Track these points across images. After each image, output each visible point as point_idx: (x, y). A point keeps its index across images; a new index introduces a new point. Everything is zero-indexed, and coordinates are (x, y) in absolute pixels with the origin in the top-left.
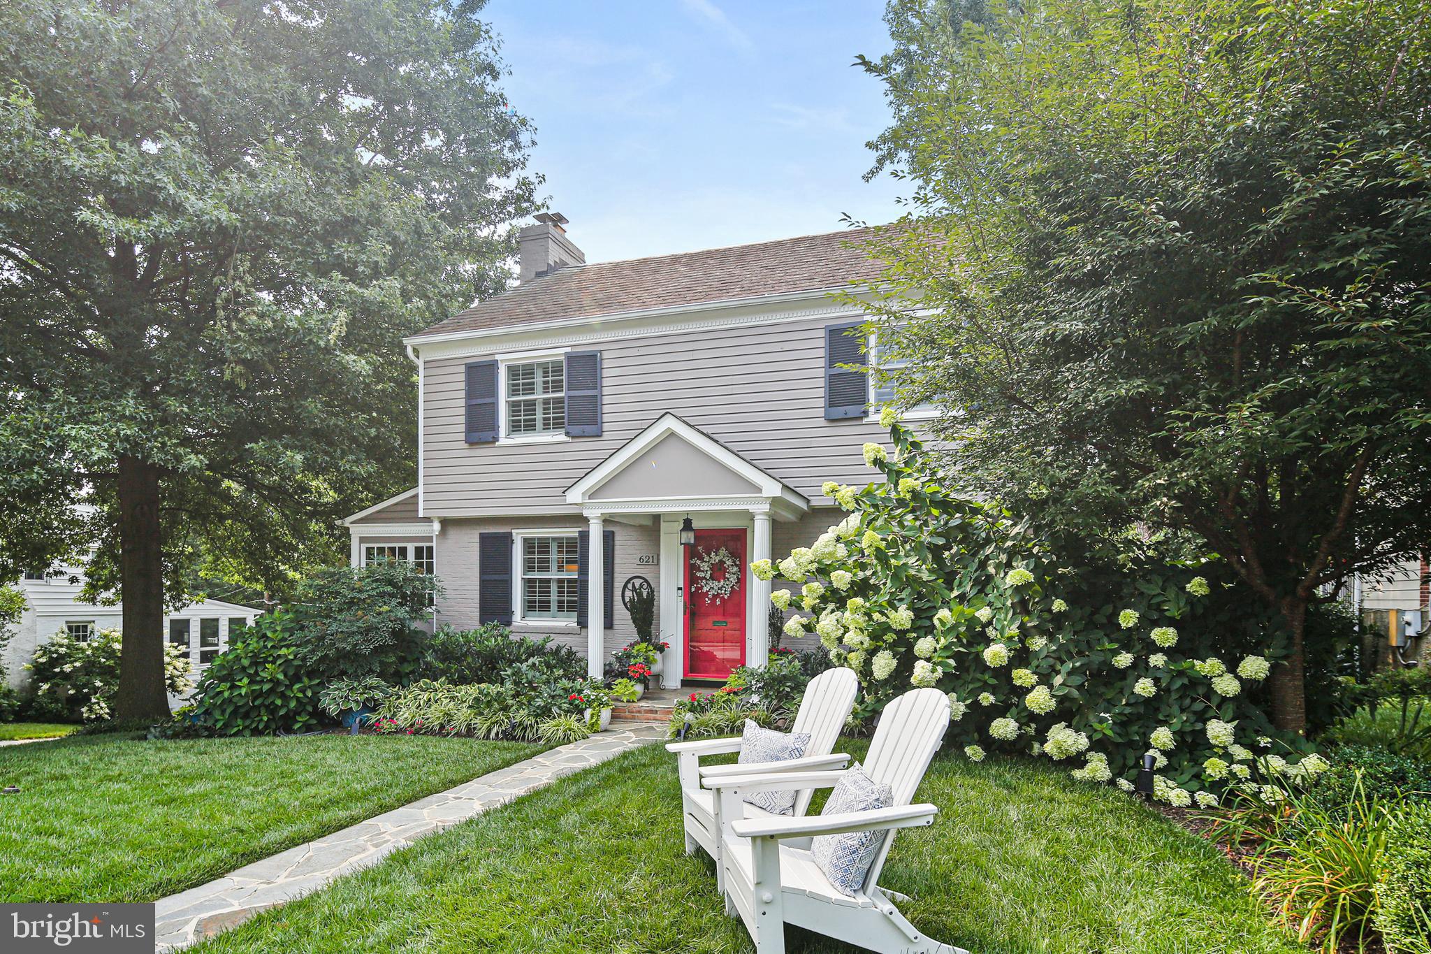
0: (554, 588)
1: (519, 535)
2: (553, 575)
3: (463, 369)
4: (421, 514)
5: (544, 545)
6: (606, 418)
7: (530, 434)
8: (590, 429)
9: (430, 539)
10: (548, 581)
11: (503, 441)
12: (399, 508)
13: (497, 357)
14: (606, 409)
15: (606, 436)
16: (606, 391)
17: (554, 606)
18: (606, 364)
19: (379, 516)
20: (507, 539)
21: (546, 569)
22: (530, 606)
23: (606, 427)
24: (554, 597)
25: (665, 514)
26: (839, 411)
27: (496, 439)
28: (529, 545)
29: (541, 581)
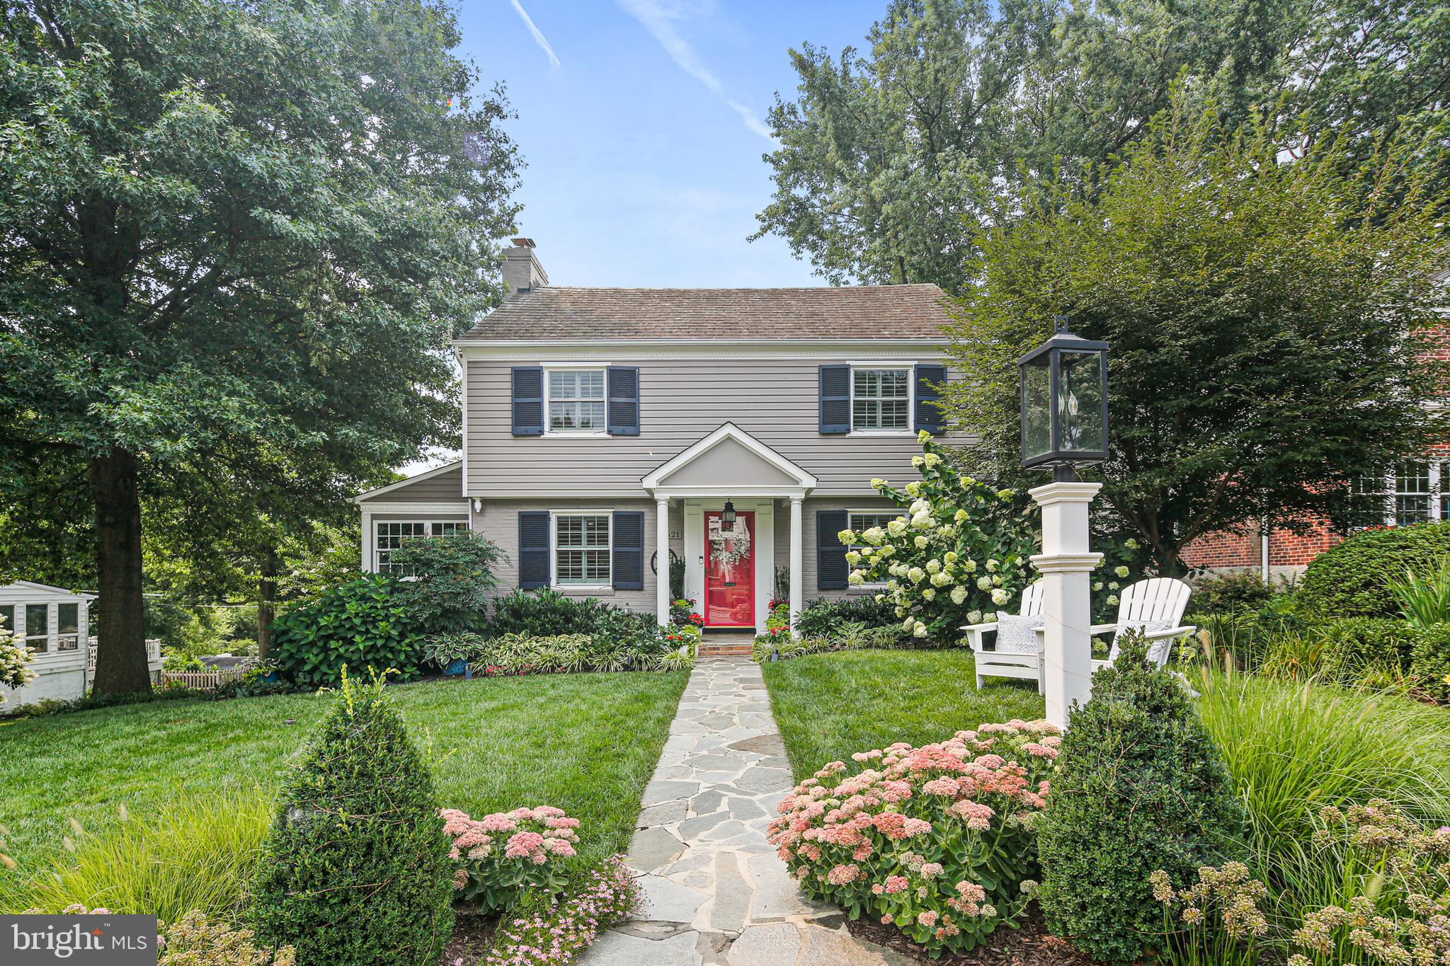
0: (584, 559)
1: (554, 514)
2: (584, 547)
3: (509, 371)
4: (465, 494)
5: (576, 523)
6: (642, 421)
7: (568, 430)
8: (629, 429)
9: (466, 517)
10: (580, 552)
11: (547, 435)
12: (414, 489)
13: (542, 364)
14: (642, 414)
15: (642, 435)
16: (642, 400)
17: (584, 573)
18: (642, 378)
19: (395, 495)
20: (545, 517)
21: (579, 542)
22: (562, 574)
23: (642, 428)
24: (584, 566)
25: (688, 499)
26: (830, 428)
27: (542, 432)
28: (562, 523)
29: (573, 552)
